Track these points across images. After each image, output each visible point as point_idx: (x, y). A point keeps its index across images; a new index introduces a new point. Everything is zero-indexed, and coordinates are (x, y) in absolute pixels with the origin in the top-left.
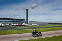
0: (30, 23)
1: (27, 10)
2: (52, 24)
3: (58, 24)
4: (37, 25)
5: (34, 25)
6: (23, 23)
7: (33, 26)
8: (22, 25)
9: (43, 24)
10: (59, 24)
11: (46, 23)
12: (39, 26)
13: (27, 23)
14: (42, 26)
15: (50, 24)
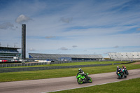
0: (30, 56)
1: (24, 26)
2: (80, 59)
3: (92, 59)
4: (45, 61)
5: (40, 61)
6: (15, 58)
7: (38, 64)
8: (11, 62)
10: (95, 59)
11: (65, 57)
12: (50, 64)
13: (24, 57)
15: (74, 59)
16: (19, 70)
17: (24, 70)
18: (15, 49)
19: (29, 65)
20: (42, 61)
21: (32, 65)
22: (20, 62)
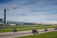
0: (7, 22)
2: (28, 24)
3: (33, 24)
4: (14, 25)
5: (11, 25)
6: (1, 23)
7: (11, 26)
9: (19, 24)
11: (22, 23)
12: (16, 26)
13: (5, 23)
14: (18, 26)
15: (26, 24)
16: (3, 28)
17: (5, 28)
18: (1, 20)
19: (7, 26)
20: (12, 25)
21: (8, 26)
22: (3, 25)
